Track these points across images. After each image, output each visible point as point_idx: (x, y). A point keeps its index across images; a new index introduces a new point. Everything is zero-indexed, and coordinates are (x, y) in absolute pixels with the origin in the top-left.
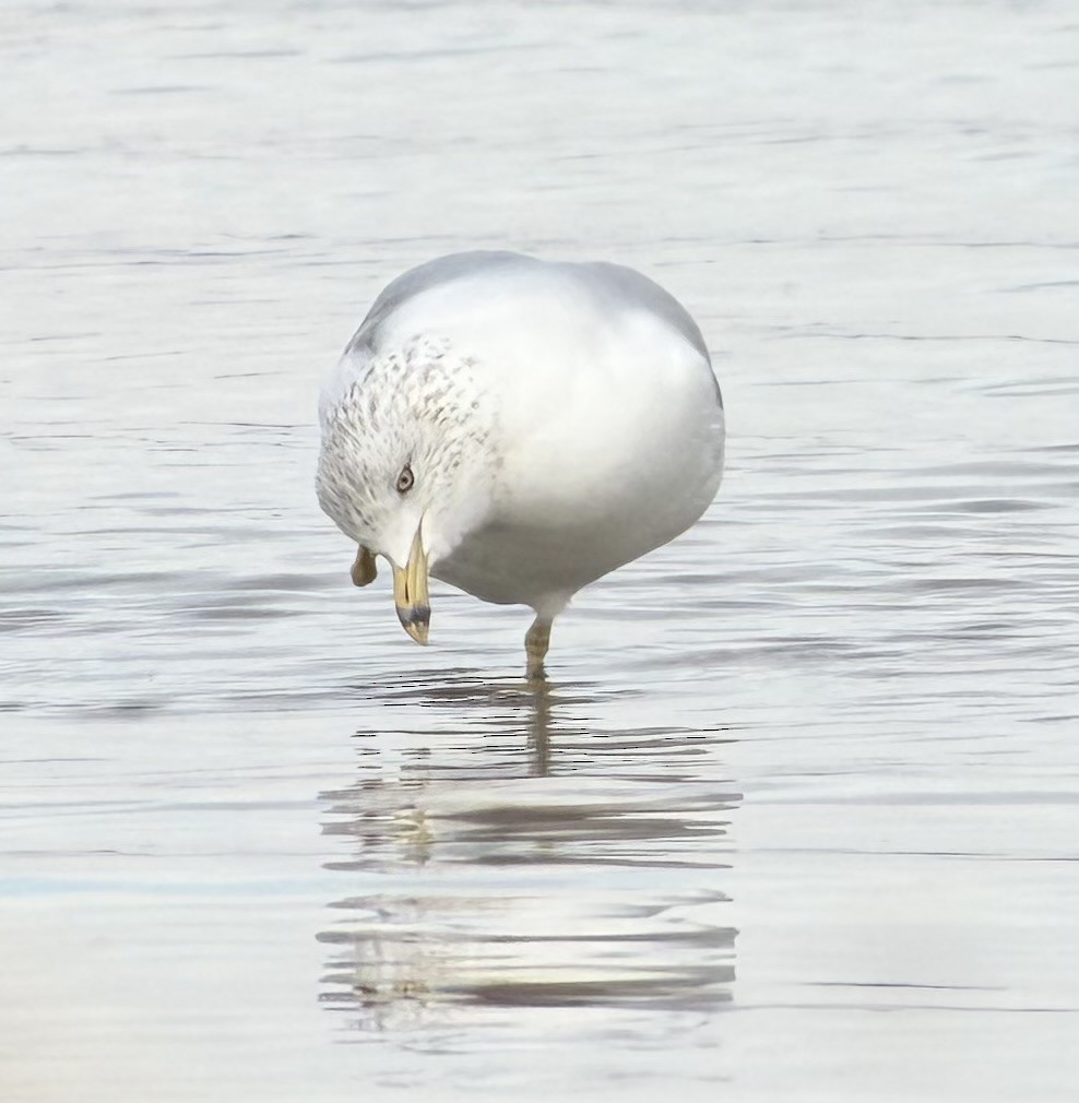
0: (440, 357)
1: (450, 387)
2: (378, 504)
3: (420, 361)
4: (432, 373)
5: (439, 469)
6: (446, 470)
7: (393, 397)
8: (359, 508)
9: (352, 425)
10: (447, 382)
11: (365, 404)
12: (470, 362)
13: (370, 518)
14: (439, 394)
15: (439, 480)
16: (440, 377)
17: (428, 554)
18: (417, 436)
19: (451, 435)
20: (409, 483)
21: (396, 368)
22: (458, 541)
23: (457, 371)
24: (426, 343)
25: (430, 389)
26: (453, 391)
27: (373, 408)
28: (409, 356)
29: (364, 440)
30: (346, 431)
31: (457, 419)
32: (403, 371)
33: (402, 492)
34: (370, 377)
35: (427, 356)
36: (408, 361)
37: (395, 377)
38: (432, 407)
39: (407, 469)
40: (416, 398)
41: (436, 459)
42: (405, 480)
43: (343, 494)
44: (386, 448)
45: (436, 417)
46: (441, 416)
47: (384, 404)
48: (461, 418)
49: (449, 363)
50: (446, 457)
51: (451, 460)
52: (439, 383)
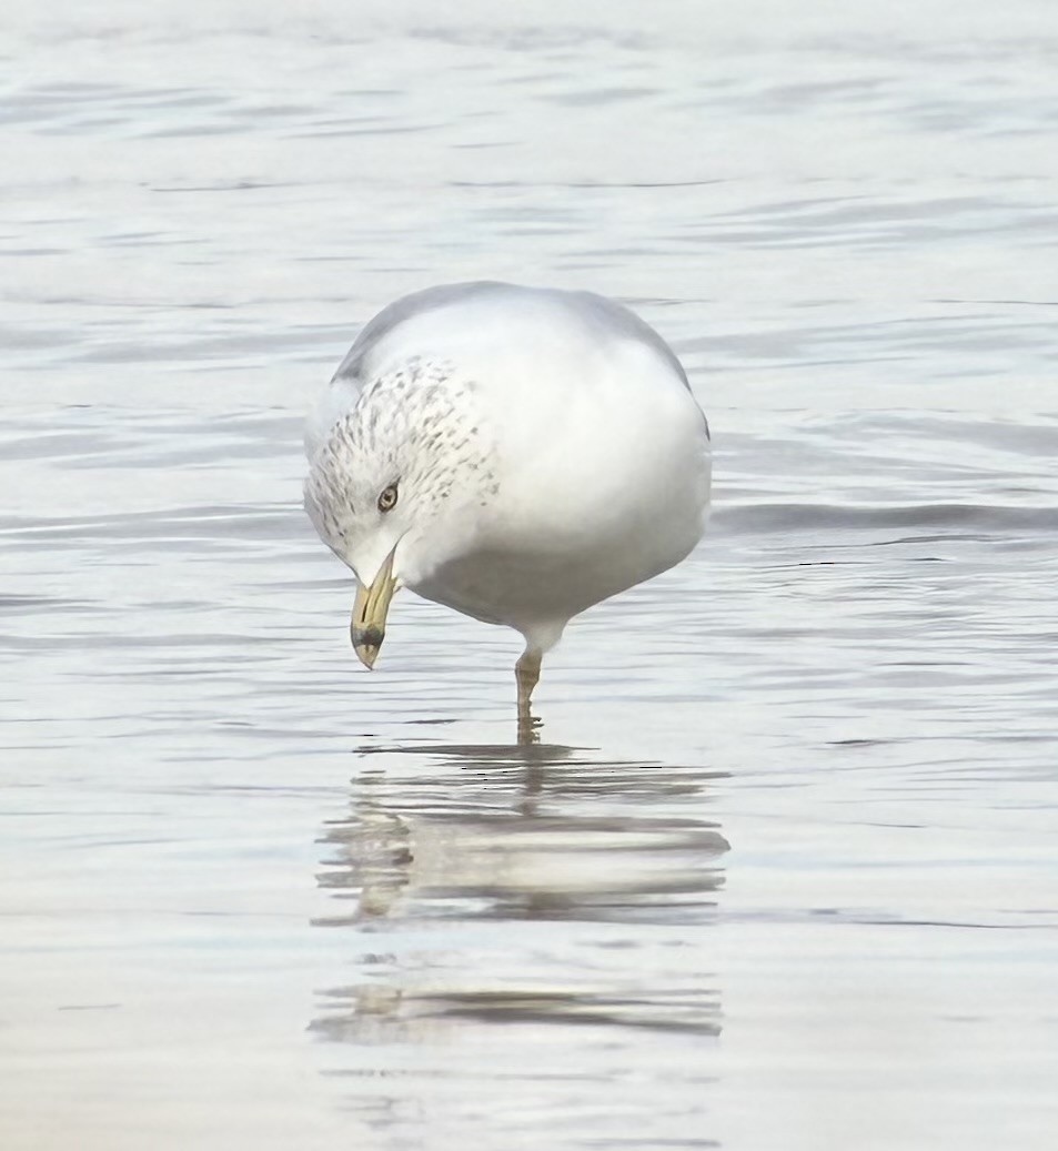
0: (443, 379)
1: (452, 410)
2: (356, 519)
3: (425, 382)
4: (435, 395)
5: (427, 497)
6: (434, 498)
7: (394, 415)
8: (337, 519)
9: (351, 435)
10: (448, 407)
11: (366, 416)
12: (472, 386)
13: (345, 531)
14: (439, 417)
15: (424, 509)
16: (442, 401)
17: (396, 579)
18: (410, 459)
19: (443, 463)
20: (392, 501)
21: (401, 385)
22: (431, 570)
23: (459, 395)
24: (429, 365)
25: (430, 412)
26: (454, 415)
27: (373, 422)
28: (415, 375)
29: (358, 453)
30: (343, 439)
31: (453, 445)
32: (406, 389)
33: (383, 509)
34: (377, 391)
35: (431, 377)
36: (414, 380)
37: (399, 394)
38: (431, 431)
39: (394, 487)
40: (416, 418)
41: (426, 485)
42: (388, 498)
43: (324, 500)
44: (376, 464)
45: (432, 443)
46: (438, 441)
47: (384, 421)
48: (458, 444)
49: (453, 385)
50: (437, 486)
51: (441, 488)
52: (440, 406)
